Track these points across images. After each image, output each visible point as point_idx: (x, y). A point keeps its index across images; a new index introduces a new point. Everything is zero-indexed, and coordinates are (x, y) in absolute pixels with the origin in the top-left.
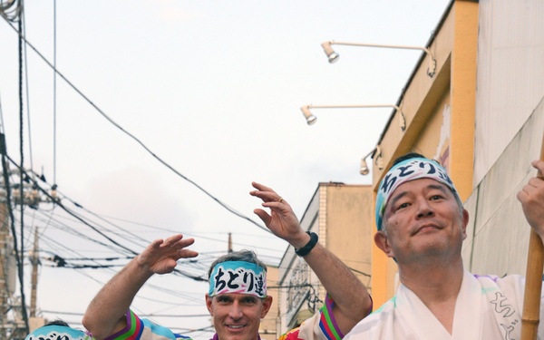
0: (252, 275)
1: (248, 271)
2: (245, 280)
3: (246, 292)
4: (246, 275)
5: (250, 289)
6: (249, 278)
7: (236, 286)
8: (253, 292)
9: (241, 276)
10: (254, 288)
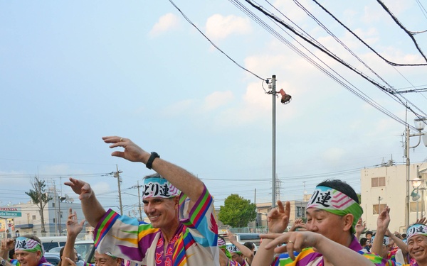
0: (157, 185)
1: (155, 184)
2: (152, 189)
3: (153, 196)
4: (153, 186)
5: (156, 193)
6: (155, 188)
7: (148, 194)
8: (158, 195)
9: (150, 187)
10: (159, 193)
